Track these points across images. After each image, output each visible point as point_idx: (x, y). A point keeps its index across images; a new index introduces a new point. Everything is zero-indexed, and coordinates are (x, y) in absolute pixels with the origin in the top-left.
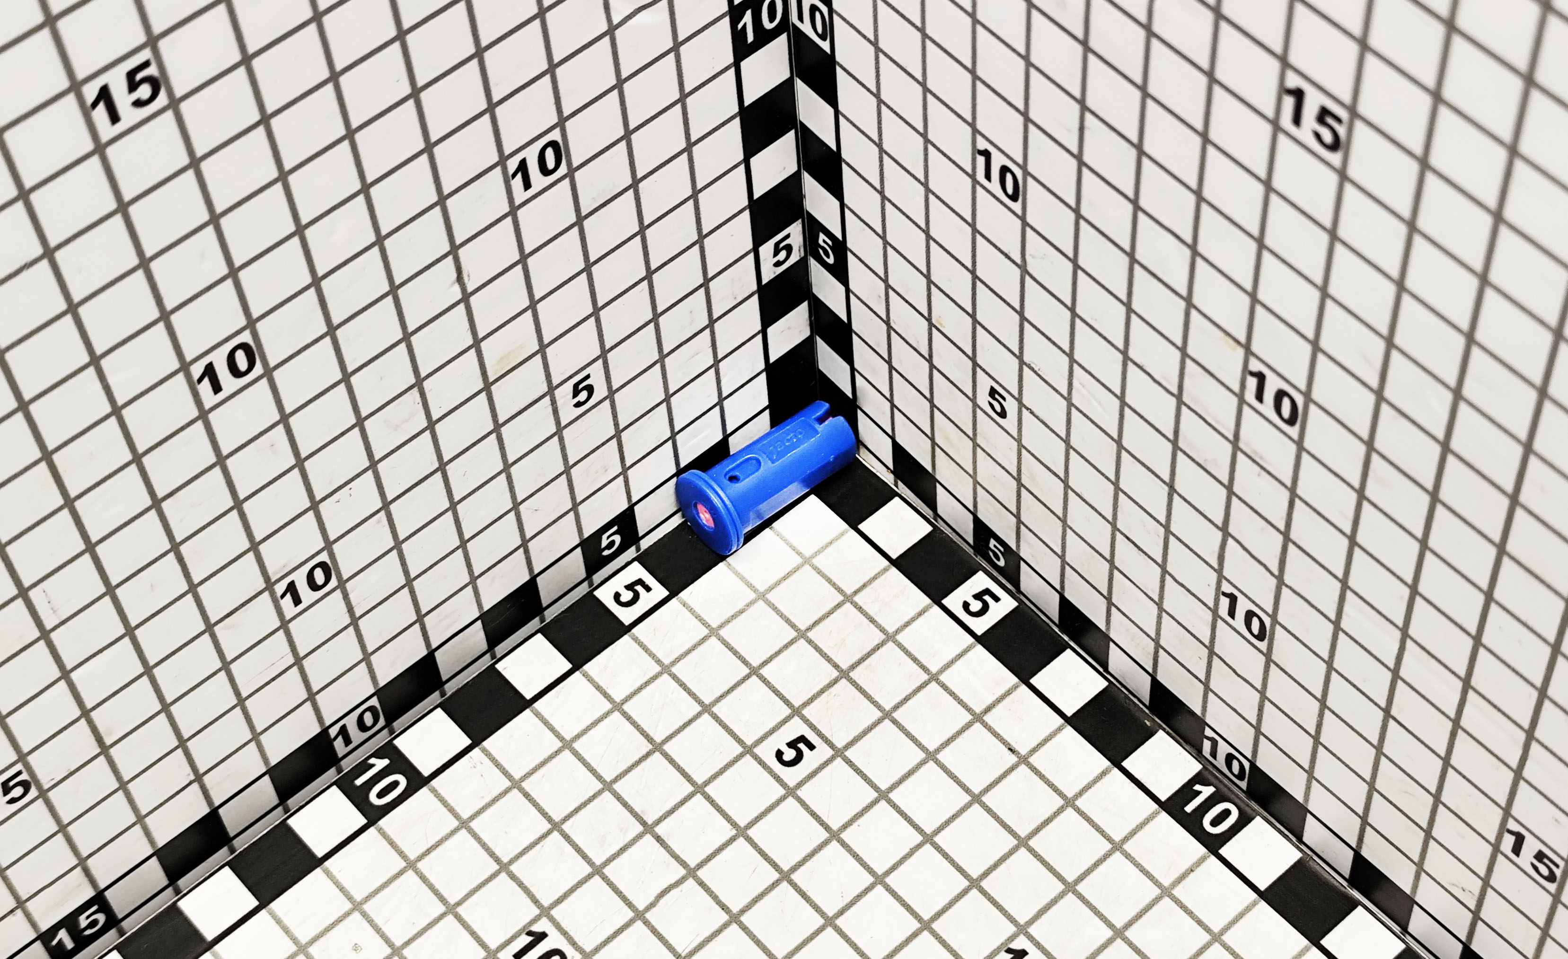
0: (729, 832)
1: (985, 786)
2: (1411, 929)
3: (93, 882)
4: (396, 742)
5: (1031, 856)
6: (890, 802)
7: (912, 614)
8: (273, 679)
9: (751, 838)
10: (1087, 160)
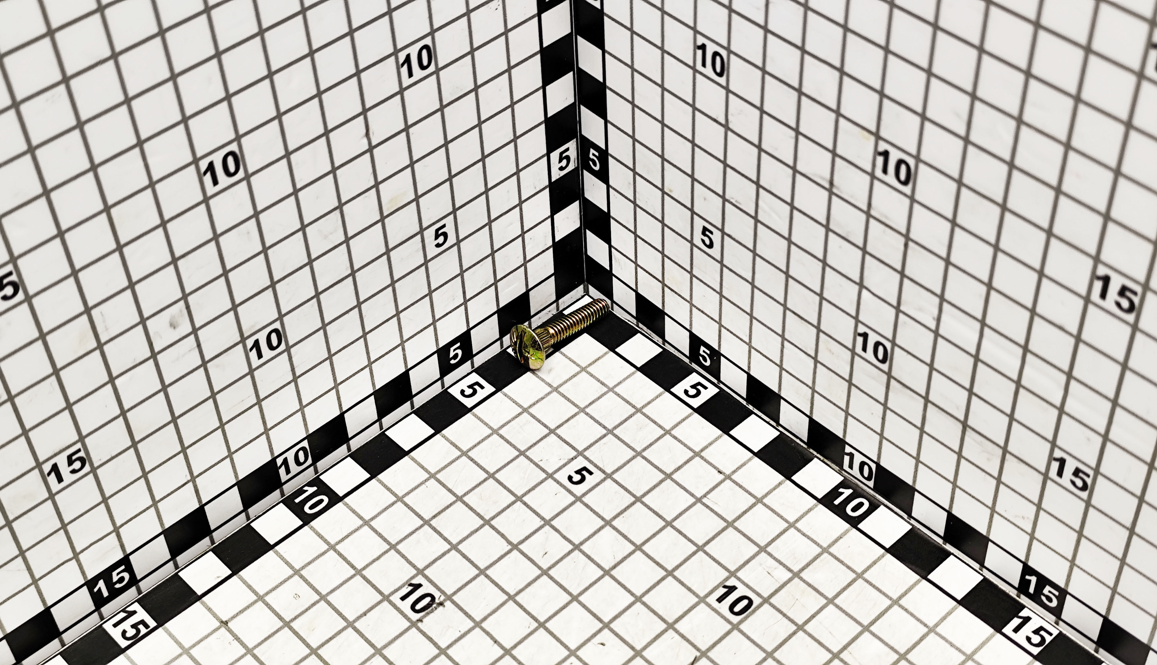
0: (539, 523)
1: (704, 493)
2: (986, 564)
3: (122, 547)
4: (321, 477)
5: (736, 532)
6: (643, 503)
7: (652, 397)
8: (243, 413)
9: (553, 526)
10: (770, 27)
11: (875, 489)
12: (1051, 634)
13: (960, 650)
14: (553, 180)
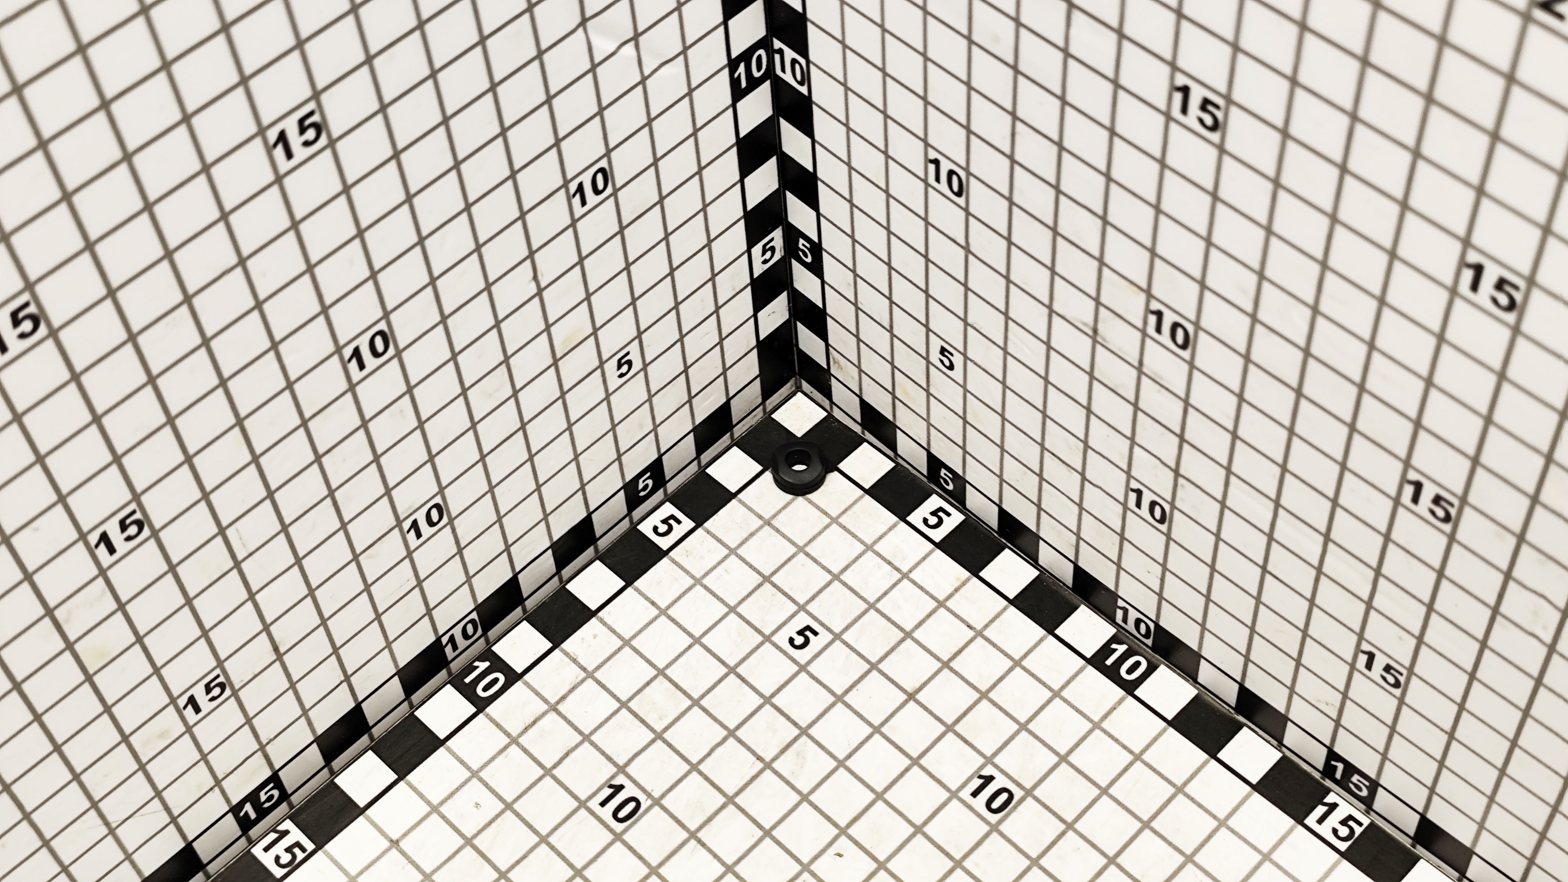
0: (758, 701)
1: (952, 655)
2: (1285, 743)
3: (270, 764)
4: (494, 648)
5: (992, 705)
6: (879, 671)
7: (884, 529)
8: (402, 598)
9: (775, 705)
10: (1018, 158)
11: (1154, 648)
12: (1360, 824)
13: (1255, 849)
14: (755, 276)
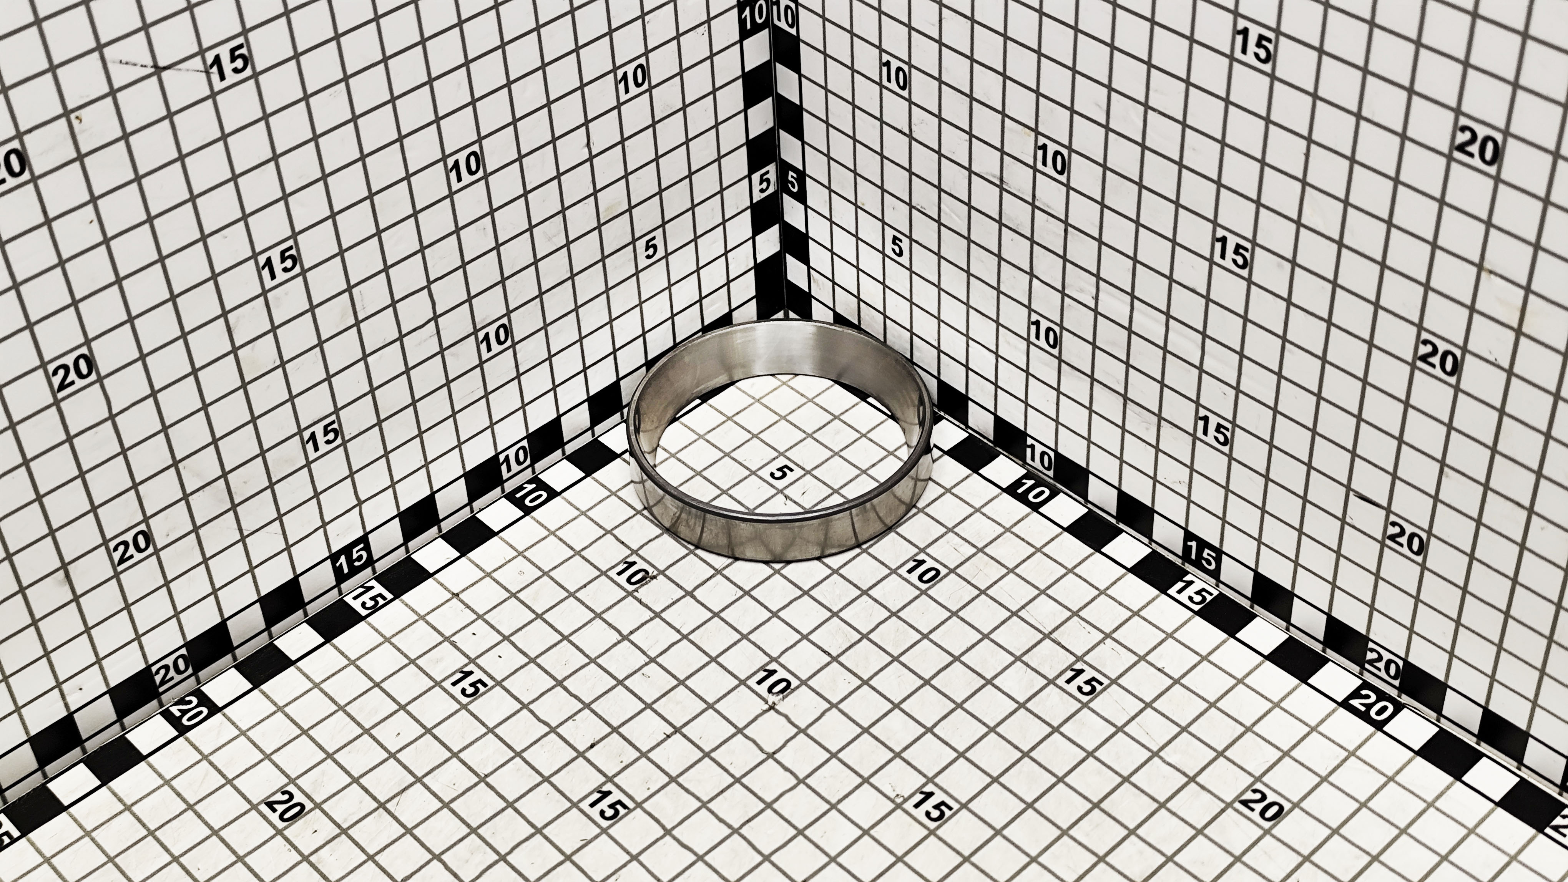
3: (363, 524)
4: (538, 476)
7: (849, 406)
8: (473, 403)
10: (944, 41)
11: (1054, 479)
12: (1211, 594)
13: (1128, 608)
14: (755, 201)
